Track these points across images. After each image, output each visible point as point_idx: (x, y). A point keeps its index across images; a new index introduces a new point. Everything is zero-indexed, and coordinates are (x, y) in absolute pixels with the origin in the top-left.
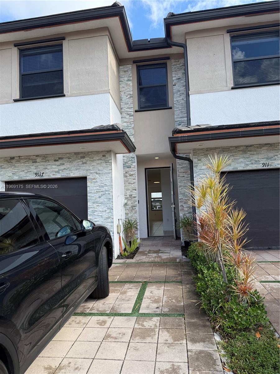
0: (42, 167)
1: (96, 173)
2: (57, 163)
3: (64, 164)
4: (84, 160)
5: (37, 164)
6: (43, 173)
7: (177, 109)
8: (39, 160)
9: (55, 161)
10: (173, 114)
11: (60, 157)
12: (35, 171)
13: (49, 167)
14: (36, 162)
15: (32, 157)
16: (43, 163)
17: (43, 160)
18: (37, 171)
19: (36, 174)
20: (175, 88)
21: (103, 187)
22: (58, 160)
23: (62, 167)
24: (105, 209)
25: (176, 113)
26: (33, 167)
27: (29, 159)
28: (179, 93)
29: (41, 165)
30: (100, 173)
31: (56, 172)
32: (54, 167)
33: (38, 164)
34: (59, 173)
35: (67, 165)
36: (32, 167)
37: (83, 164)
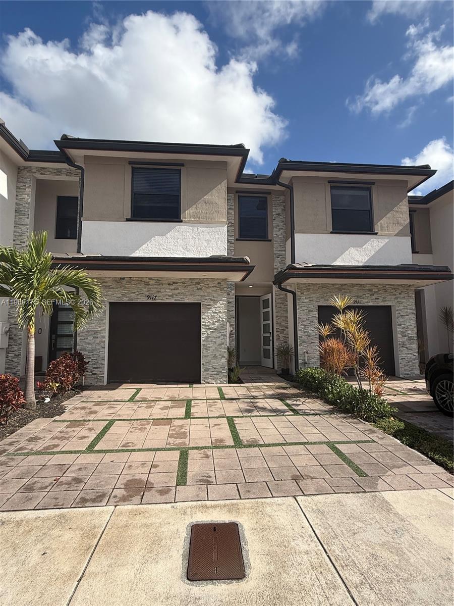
0: (155, 290)
1: (211, 300)
2: (171, 287)
3: (178, 289)
4: (199, 286)
6: (156, 296)
7: (276, 243)
8: (152, 282)
9: (169, 284)
10: (273, 247)
11: (174, 281)
12: (147, 294)
13: (162, 290)
14: (149, 285)
15: (144, 280)
16: (156, 286)
17: (156, 283)
18: (149, 294)
19: (148, 297)
20: (274, 222)
22: (172, 285)
23: (176, 292)
24: (219, 335)
25: (275, 246)
26: (146, 290)
27: (141, 281)
28: (278, 228)
29: (153, 288)
30: (214, 300)
31: (170, 296)
32: (168, 291)
33: (151, 286)
34: (173, 297)
35: (182, 290)
36: (144, 290)
37: (198, 289)
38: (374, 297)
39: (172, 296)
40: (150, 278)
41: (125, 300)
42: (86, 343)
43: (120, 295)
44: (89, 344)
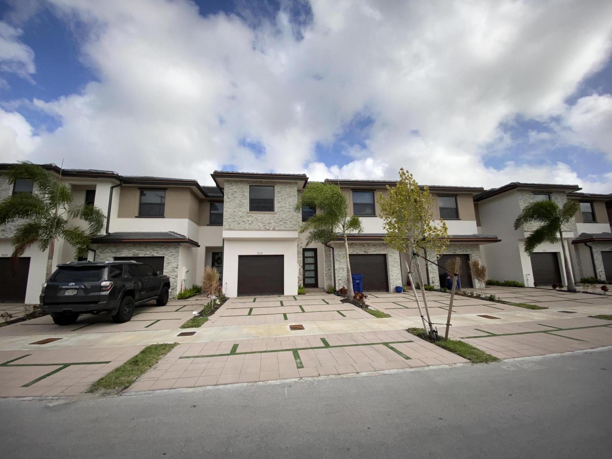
0: (367, 248)
1: (392, 253)
2: (374, 247)
4: (386, 246)
5: (365, 247)
6: (368, 251)
8: (365, 245)
9: (373, 246)
11: (375, 244)
13: (370, 249)
14: (364, 246)
15: (362, 244)
19: (364, 252)
21: (395, 259)
23: (376, 249)
24: (397, 269)
26: (363, 248)
27: (361, 244)
30: (393, 253)
31: (374, 251)
32: (373, 249)
35: (379, 248)
37: (386, 248)
38: (462, 250)
39: (375, 251)
40: (365, 243)
41: (355, 253)
42: (339, 273)
43: (352, 251)
44: (341, 274)
